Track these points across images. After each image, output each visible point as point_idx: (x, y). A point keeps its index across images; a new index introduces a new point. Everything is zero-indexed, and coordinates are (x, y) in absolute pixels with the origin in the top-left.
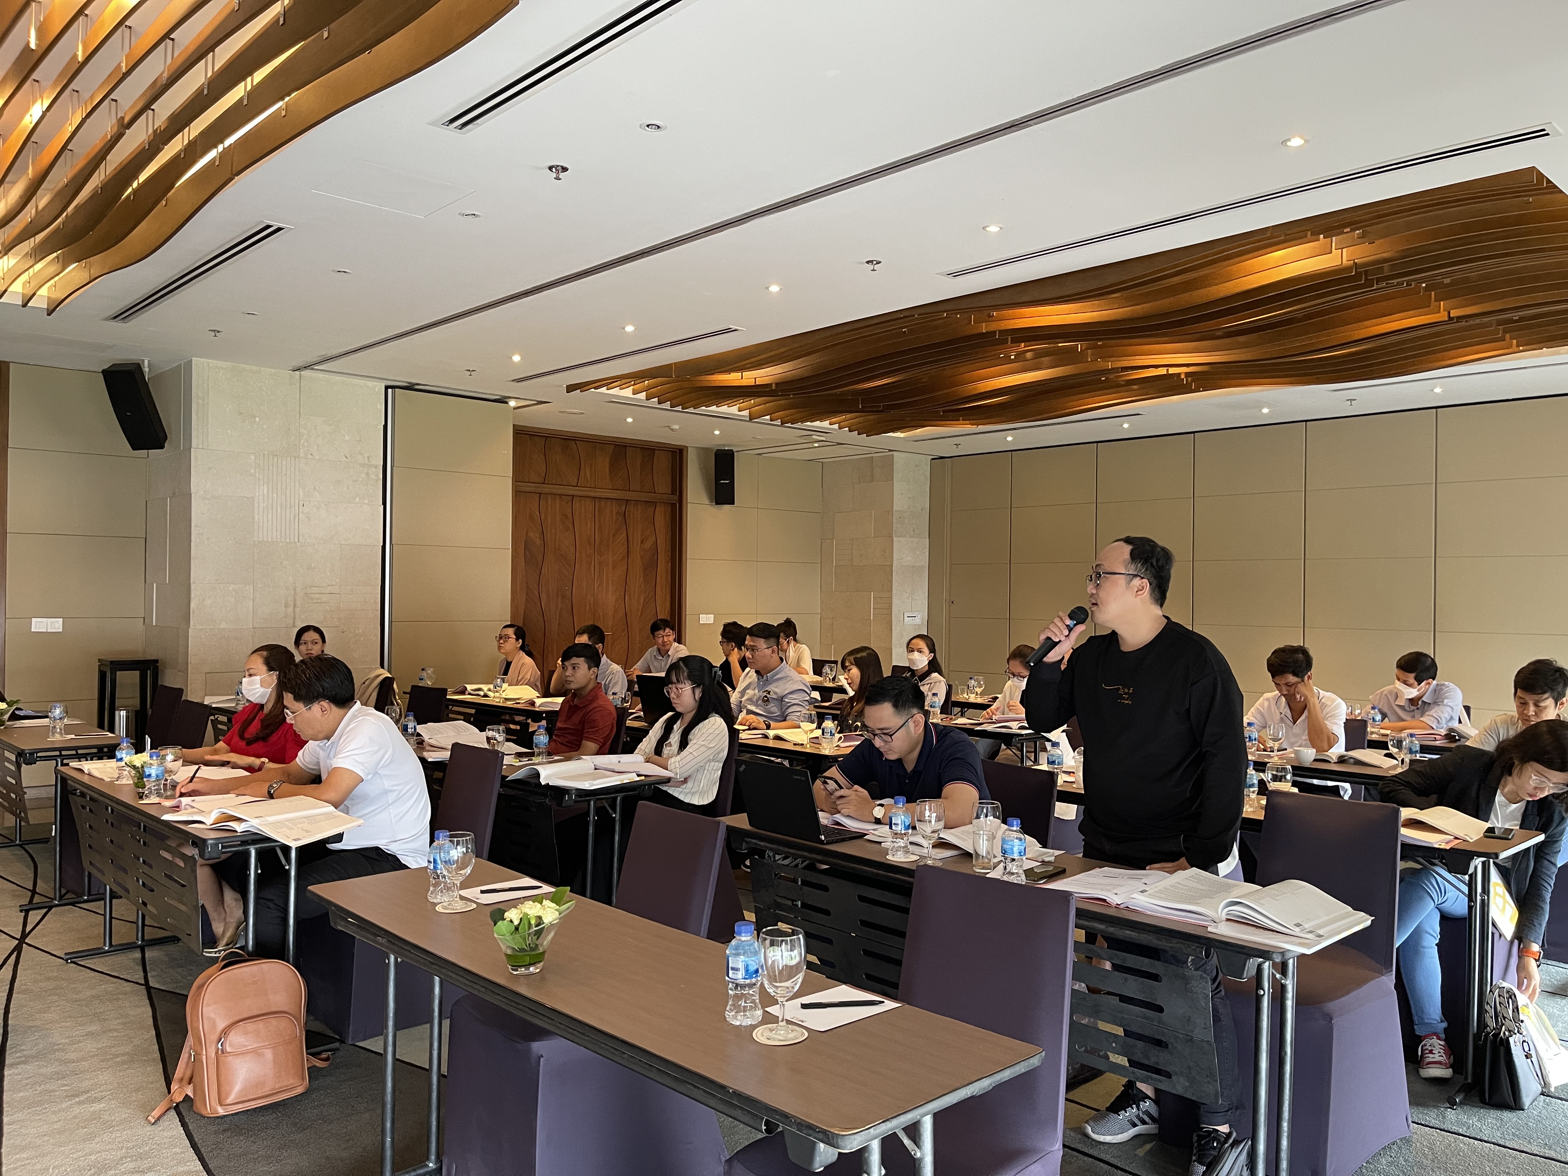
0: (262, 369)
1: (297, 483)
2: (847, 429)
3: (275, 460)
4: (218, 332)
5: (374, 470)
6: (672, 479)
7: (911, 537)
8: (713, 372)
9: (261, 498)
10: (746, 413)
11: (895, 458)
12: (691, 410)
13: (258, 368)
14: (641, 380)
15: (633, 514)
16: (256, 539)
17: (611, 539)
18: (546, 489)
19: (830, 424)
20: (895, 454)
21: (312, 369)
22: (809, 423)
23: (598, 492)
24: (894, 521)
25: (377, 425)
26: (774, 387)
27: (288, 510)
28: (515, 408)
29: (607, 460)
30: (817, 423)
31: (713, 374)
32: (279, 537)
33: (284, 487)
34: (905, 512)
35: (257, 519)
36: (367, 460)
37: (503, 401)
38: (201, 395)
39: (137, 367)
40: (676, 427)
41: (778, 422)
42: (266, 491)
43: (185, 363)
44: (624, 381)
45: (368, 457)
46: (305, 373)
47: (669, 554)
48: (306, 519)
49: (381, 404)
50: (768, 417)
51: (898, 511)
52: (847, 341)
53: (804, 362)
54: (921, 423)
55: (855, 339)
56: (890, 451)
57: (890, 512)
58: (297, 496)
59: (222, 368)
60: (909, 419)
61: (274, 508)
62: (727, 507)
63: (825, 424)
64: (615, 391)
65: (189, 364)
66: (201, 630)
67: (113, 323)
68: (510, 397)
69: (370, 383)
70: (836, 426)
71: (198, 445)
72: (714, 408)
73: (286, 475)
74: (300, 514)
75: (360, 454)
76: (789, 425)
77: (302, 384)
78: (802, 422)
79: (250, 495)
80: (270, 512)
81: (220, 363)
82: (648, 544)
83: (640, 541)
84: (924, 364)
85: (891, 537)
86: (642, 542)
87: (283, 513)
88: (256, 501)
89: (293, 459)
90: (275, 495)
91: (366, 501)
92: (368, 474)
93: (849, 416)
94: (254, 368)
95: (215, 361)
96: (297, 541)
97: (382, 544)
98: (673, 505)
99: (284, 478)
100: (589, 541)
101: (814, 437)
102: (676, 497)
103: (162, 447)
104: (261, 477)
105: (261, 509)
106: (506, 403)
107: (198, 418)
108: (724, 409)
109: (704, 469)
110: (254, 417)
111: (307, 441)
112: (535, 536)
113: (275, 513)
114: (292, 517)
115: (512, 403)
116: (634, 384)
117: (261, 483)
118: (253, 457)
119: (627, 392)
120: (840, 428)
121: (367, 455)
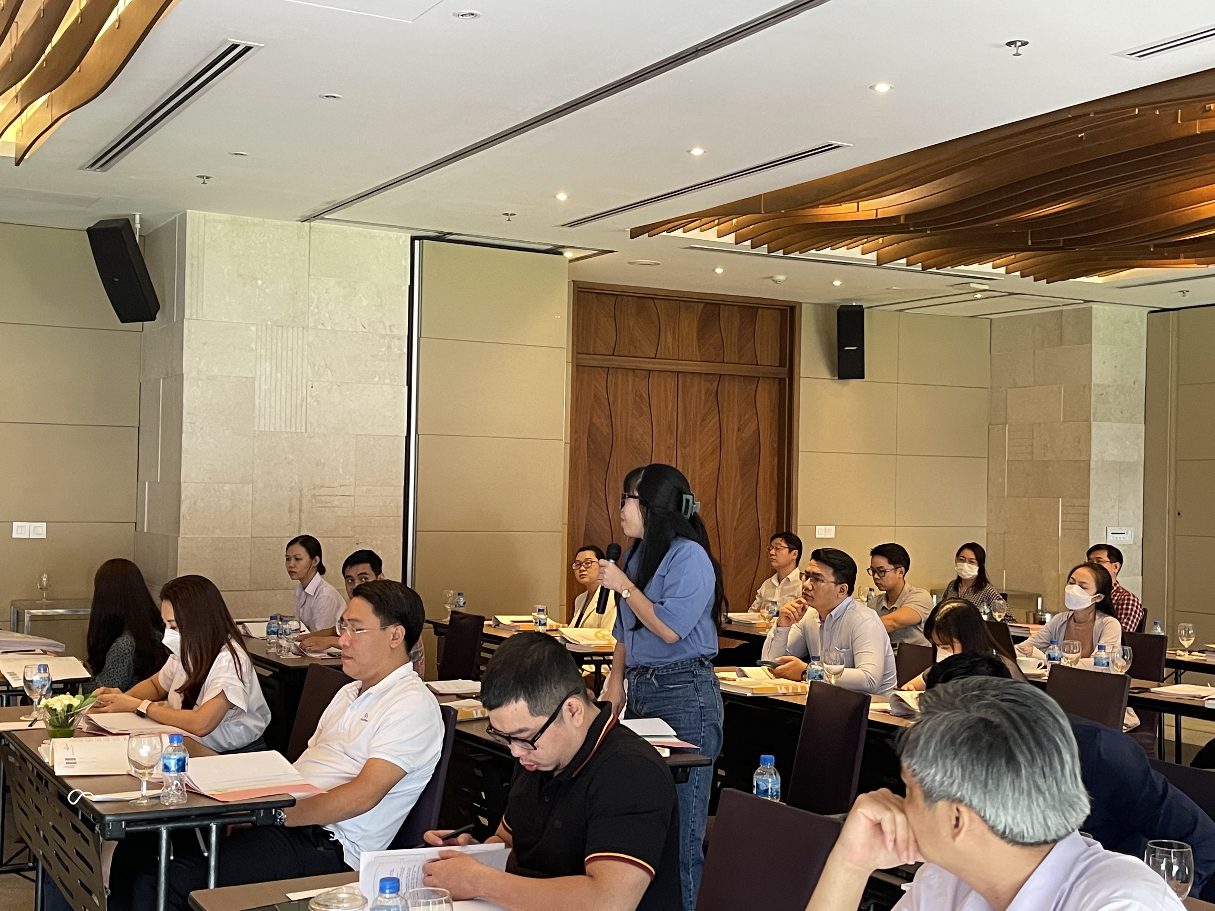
0: (266, 220)
1: (306, 360)
2: (1018, 273)
3: (280, 332)
4: (207, 178)
5: (397, 342)
6: (781, 348)
7: (1119, 421)
8: (816, 203)
9: (263, 378)
10: (873, 256)
11: (1094, 312)
12: (796, 255)
13: (261, 220)
14: (728, 218)
15: (729, 392)
16: (256, 429)
17: (698, 427)
18: (616, 361)
19: (994, 267)
20: (1094, 306)
21: (324, 219)
22: (962, 267)
23: (681, 364)
24: (1093, 399)
25: (401, 287)
26: (902, 221)
27: (294, 392)
28: (571, 261)
29: (695, 325)
30: (975, 267)
31: (817, 206)
32: (283, 426)
33: (289, 366)
34: (1109, 386)
35: (257, 404)
36: (388, 330)
37: (556, 251)
38: (195, 254)
39: (126, 224)
40: (781, 278)
41: (919, 267)
42: (268, 369)
43: (179, 217)
44: (704, 220)
45: (390, 327)
46: (316, 224)
47: (775, 445)
48: (315, 404)
49: (406, 259)
50: (904, 261)
51: (1098, 385)
52: (999, 155)
53: (940, 184)
54: (1124, 263)
55: (1010, 151)
56: (1086, 301)
57: (1087, 386)
58: (305, 375)
59: (220, 222)
60: (1106, 258)
61: (278, 390)
62: (854, 383)
63: (987, 268)
64: (695, 234)
65: (184, 217)
66: (192, 539)
67: (90, 172)
68: (564, 247)
69: (393, 234)
70: (1002, 270)
71: (191, 315)
72: (827, 251)
73: (292, 350)
74: (309, 398)
75: (380, 322)
76: (934, 270)
77: (312, 237)
78: (953, 266)
79: (250, 375)
80: (273, 394)
81: (217, 216)
82: (748, 432)
83: (736, 430)
84: (1116, 180)
85: (1088, 420)
86: (739, 430)
87: (289, 397)
88: (257, 383)
89: (301, 329)
90: (279, 375)
91: (387, 381)
92: (389, 347)
93: (1019, 255)
94: (257, 220)
95: (212, 214)
96: (304, 431)
97: (405, 434)
98: (781, 380)
99: (290, 353)
100: (669, 428)
101: (972, 285)
102: (785, 370)
103: (153, 319)
104: (263, 352)
105: (263, 395)
106: (561, 254)
107: (192, 283)
108: (842, 252)
109: (822, 332)
110: (256, 279)
111: (318, 308)
112: (601, 422)
113: (278, 397)
114: (299, 401)
115: (569, 254)
116: (718, 224)
117: (263, 360)
118: (253, 328)
119: (710, 235)
120: (1007, 273)
121: (387, 324)
